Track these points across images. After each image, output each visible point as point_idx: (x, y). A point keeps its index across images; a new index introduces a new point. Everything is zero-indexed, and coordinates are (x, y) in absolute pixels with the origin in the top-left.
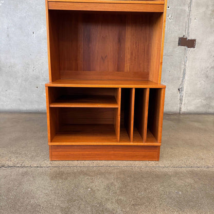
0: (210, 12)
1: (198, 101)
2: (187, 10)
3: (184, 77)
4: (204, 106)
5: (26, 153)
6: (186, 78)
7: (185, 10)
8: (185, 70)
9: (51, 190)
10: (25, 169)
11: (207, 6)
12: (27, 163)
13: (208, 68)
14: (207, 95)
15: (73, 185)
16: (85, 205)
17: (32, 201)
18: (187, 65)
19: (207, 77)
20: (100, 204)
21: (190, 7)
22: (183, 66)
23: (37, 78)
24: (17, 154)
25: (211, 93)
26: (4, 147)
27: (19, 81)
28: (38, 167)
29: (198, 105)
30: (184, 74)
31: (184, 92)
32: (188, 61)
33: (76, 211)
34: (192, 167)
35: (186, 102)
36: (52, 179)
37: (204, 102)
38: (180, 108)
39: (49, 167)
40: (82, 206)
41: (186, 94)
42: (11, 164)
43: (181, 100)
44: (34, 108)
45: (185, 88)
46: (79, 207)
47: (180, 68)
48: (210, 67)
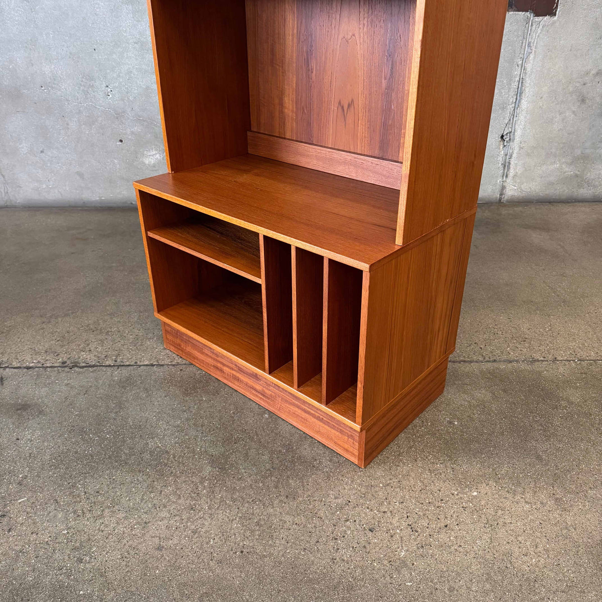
1: (552, 167)
3: (517, 103)
5: (121, 328)
6: (524, 104)
8: (521, 81)
9: (188, 419)
10: (125, 372)
12: (127, 357)
13: (588, 73)
15: (232, 407)
16: (257, 450)
17: (151, 444)
18: (529, 67)
19: (583, 101)
20: (289, 448)
22: (517, 72)
23: (119, 116)
24: (101, 333)
25: (588, 144)
26: (66, 315)
27: (73, 125)
28: (152, 365)
29: (552, 179)
30: (519, 94)
31: (515, 145)
32: (532, 56)
33: (240, 462)
34: (495, 361)
35: (519, 170)
36: (186, 393)
38: (503, 188)
39: (178, 364)
40: (252, 452)
41: (521, 148)
42: (91, 358)
43: (506, 165)
44: (120, 196)
45: (518, 133)
46: (247, 454)
47: (510, 77)
48: (593, 72)
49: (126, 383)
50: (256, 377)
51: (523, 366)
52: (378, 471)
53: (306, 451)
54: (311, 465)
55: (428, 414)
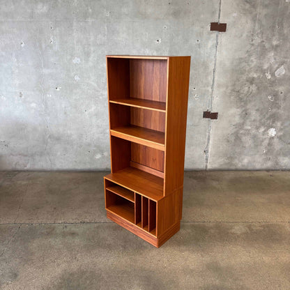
0: (230, 91)
1: (221, 160)
2: (210, 90)
3: (208, 142)
4: (226, 164)
6: (211, 142)
7: (208, 91)
8: (209, 136)
9: (115, 237)
11: (227, 87)
13: (229, 134)
14: (229, 156)
18: (211, 132)
19: (228, 141)
21: (212, 88)
22: (207, 134)
23: (89, 145)
24: (89, 213)
25: (231, 154)
26: (79, 208)
27: (75, 147)
28: (104, 223)
29: (221, 163)
30: (209, 139)
31: (209, 154)
32: (211, 130)
34: (194, 222)
35: (211, 161)
36: (114, 230)
37: (227, 161)
38: (207, 166)
39: (111, 222)
41: (211, 155)
42: (88, 221)
43: (207, 159)
45: (210, 150)
47: (206, 135)
48: (231, 134)
49: (98, 227)
50: (132, 225)
51: (201, 223)
52: (161, 249)
53: (145, 244)
54: (146, 247)
55: (175, 236)
